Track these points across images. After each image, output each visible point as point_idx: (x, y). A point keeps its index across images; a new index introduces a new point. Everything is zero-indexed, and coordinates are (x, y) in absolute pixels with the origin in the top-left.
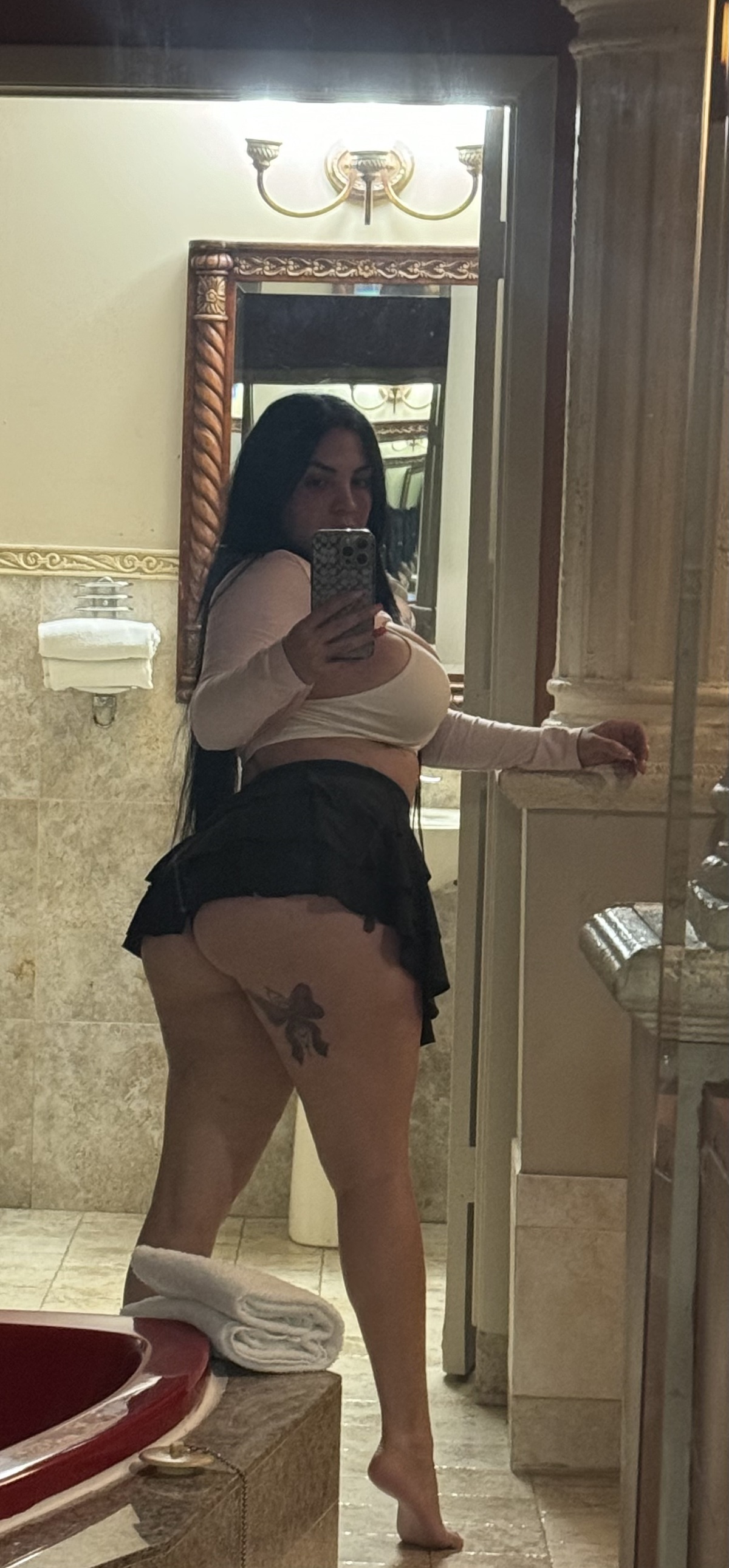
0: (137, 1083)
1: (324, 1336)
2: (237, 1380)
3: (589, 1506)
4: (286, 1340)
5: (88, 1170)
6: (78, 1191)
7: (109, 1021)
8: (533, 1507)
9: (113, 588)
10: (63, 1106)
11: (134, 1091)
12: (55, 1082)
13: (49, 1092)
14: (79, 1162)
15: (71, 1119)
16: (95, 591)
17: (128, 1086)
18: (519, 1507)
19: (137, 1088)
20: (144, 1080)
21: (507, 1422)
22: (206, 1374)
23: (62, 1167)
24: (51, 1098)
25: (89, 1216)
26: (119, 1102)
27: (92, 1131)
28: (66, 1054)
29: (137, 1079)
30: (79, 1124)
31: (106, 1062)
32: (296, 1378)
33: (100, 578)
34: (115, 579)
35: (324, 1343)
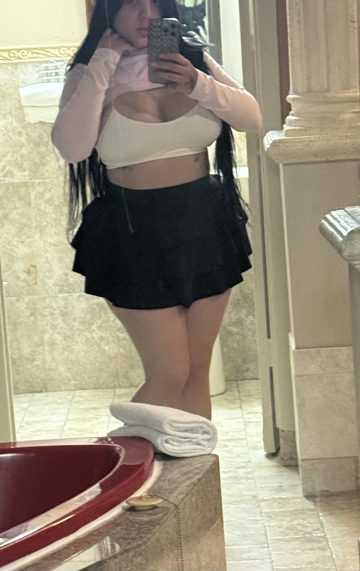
0: (94, 323)
1: (208, 437)
2: (168, 463)
3: (342, 509)
4: (190, 441)
5: (75, 369)
6: (71, 380)
7: (77, 293)
8: (315, 512)
9: (56, 66)
10: (59, 338)
11: (94, 327)
12: (54, 327)
13: (51, 332)
14: (70, 366)
15: (63, 344)
16: (47, 69)
17: (90, 324)
18: (309, 513)
19: (96, 325)
20: (98, 321)
21: (298, 472)
22: (153, 461)
23: (62, 369)
24: (52, 335)
25: (77, 393)
26: (86, 333)
27: (75, 350)
28: (57, 312)
29: (94, 321)
30: (68, 346)
31: (77, 313)
32: (196, 458)
33: (49, 61)
34: (57, 61)
35: (208, 440)
